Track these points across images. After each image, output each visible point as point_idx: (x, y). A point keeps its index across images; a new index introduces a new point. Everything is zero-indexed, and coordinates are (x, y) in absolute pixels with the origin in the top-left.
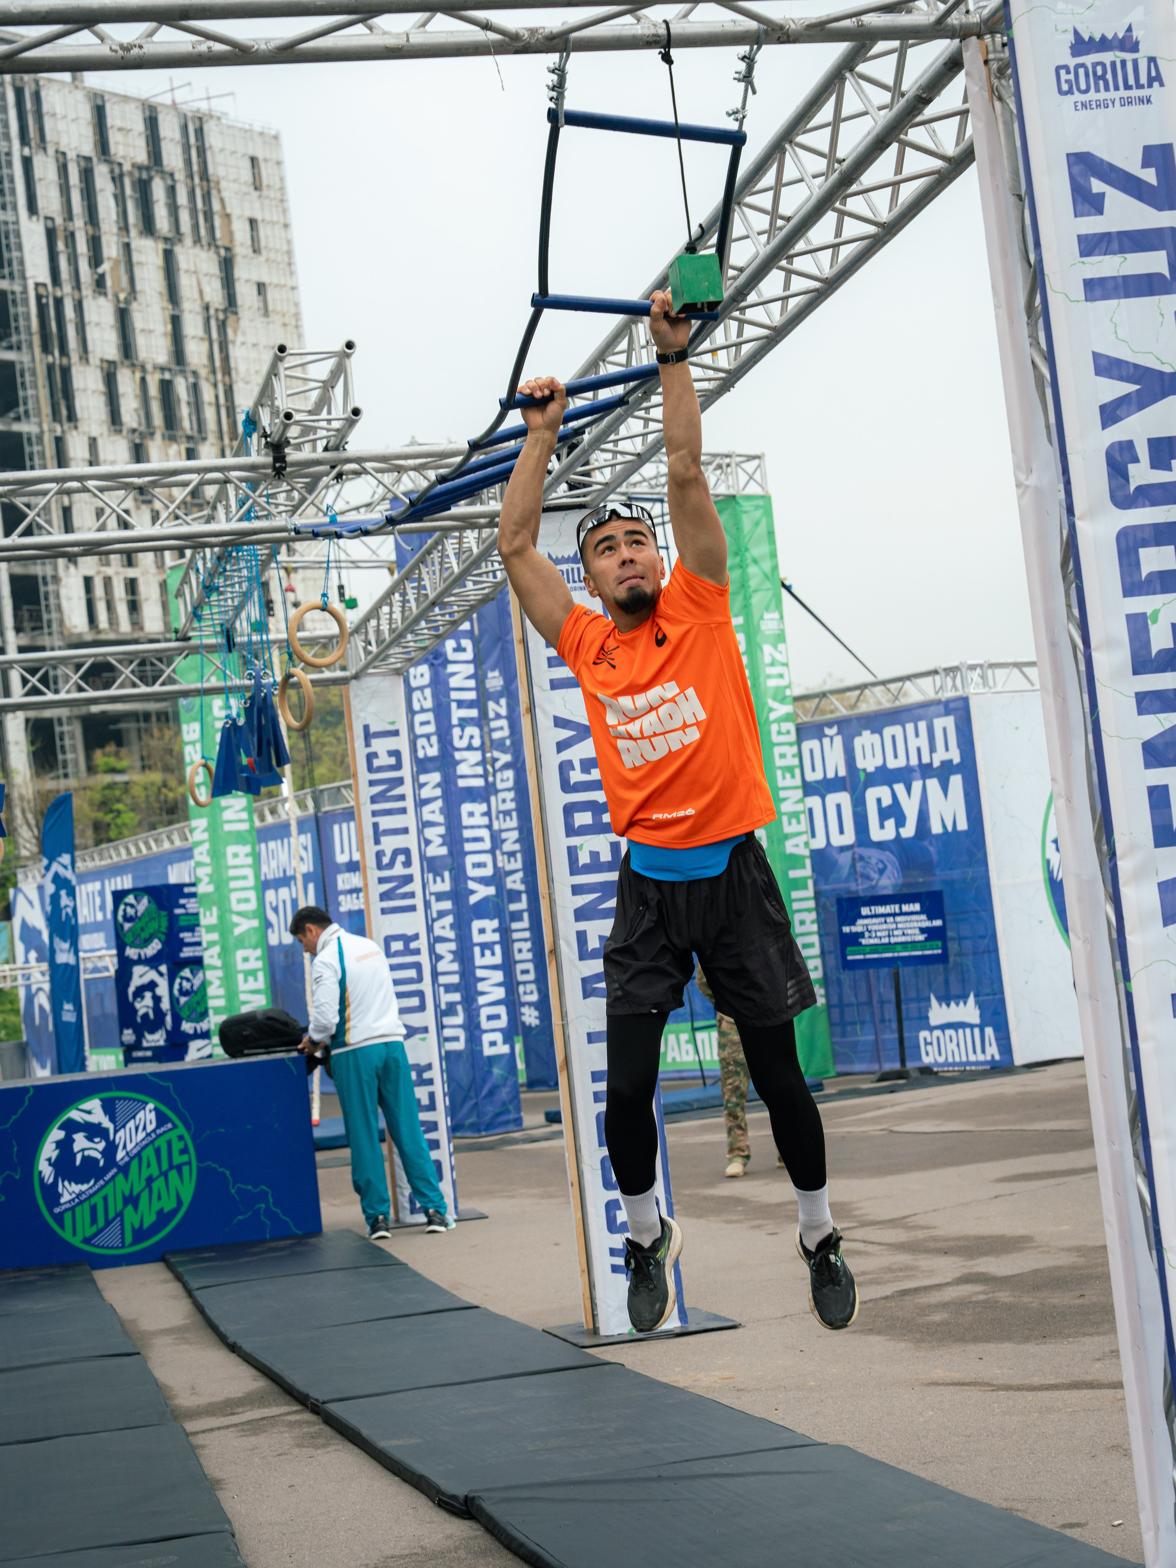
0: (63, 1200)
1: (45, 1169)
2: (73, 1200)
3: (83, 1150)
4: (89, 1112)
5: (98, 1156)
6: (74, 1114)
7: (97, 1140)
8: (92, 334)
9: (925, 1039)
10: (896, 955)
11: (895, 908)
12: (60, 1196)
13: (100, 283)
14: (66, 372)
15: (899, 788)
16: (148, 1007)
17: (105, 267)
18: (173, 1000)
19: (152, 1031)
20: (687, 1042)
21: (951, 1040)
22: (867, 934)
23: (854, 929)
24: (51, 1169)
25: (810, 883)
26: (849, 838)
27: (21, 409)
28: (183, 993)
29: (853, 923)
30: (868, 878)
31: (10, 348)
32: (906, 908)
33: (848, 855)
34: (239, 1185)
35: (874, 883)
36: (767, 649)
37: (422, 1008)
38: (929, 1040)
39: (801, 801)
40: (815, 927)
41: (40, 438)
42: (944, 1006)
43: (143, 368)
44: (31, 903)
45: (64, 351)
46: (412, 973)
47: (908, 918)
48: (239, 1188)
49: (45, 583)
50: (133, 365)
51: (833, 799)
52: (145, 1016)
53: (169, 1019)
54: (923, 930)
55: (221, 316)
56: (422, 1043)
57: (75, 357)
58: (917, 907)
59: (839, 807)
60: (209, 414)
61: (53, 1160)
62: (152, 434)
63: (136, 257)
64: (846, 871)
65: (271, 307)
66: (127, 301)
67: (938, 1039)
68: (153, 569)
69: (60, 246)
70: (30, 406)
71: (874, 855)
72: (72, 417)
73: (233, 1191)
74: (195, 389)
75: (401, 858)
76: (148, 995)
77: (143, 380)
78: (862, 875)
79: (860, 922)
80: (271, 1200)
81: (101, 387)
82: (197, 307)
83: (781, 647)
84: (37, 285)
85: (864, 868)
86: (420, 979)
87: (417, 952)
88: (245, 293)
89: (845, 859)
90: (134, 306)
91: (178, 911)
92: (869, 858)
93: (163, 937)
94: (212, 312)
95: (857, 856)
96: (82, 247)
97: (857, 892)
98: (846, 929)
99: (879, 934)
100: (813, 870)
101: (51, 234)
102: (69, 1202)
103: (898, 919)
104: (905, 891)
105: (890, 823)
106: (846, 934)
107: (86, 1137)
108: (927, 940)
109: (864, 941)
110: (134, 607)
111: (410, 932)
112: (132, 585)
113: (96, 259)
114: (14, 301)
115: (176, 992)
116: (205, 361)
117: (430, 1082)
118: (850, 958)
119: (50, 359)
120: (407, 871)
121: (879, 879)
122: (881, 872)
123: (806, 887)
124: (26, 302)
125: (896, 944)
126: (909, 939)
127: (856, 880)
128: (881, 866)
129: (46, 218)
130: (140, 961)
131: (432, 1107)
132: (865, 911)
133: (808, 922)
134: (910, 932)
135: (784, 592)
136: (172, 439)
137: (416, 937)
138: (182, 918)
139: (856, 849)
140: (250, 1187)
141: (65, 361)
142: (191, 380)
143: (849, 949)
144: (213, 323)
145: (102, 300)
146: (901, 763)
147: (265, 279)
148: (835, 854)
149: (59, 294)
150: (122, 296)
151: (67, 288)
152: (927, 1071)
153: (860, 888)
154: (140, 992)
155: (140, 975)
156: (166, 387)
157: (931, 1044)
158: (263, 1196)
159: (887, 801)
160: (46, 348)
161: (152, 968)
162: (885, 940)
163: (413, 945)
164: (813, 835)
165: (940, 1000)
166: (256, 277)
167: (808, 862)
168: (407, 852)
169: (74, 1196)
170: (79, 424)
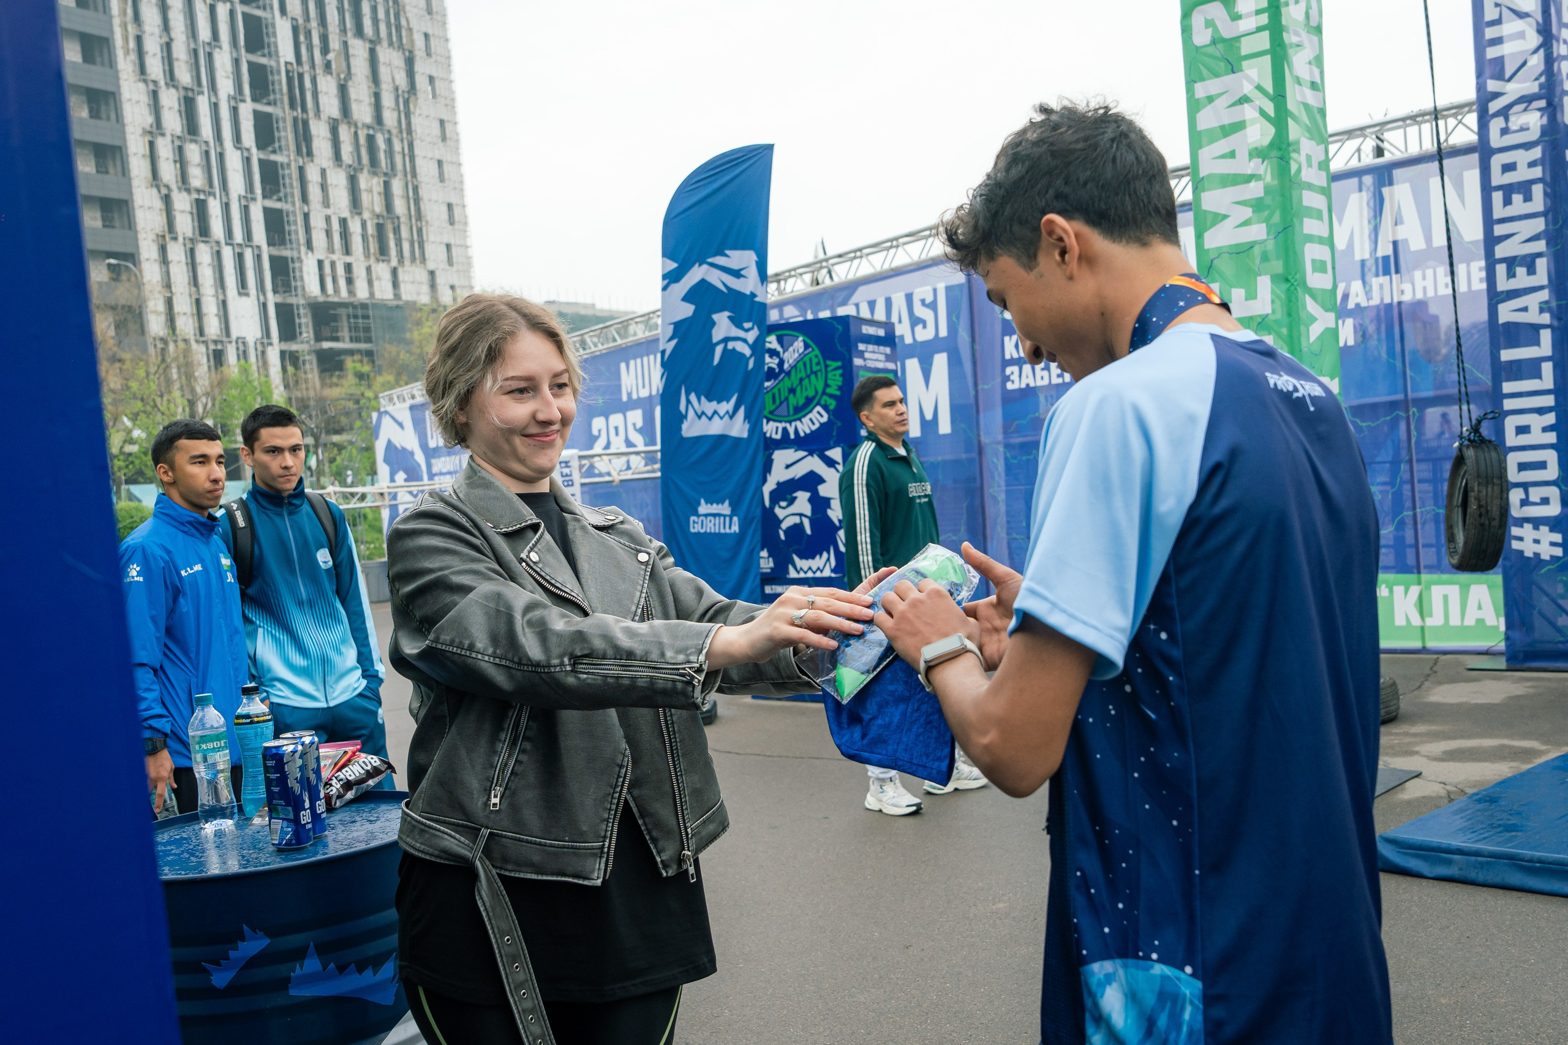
8: (323, 99)
13: (328, 66)
14: (306, 123)
17: (331, 56)
27: (277, 145)
31: (269, 104)
41: (289, 165)
43: (356, 126)
45: (304, 109)
49: (293, 262)
50: (349, 123)
55: (406, 96)
57: (311, 114)
60: (398, 159)
62: (362, 169)
63: (351, 51)
65: (438, 92)
66: (345, 80)
68: (362, 258)
69: (302, 38)
70: (283, 143)
72: (310, 153)
74: (389, 142)
77: (356, 133)
81: (329, 135)
82: (391, 87)
84: (286, 63)
88: (421, 82)
90: (350, 83)
94: (400, 92)
96: (316, 40)
101: (295, 30)
110: (350, 281)
112: (348, 267)
113: (325, 50)
114: (272, 72)
116: (396, 124)
119: (295, 114)
124: (279, 72)
129: (293, 19)
136: (375, 174)
141: (305, 116)
142: (387, 136)
144: (401, 100)
145: (329, 77)
147: (434, 74)
149: (301, 70)
150: (342, 76)
151: (306, 67)
156: (371, 139)
160: (292, 106)
166: (428, 72)
170: (315, 159)
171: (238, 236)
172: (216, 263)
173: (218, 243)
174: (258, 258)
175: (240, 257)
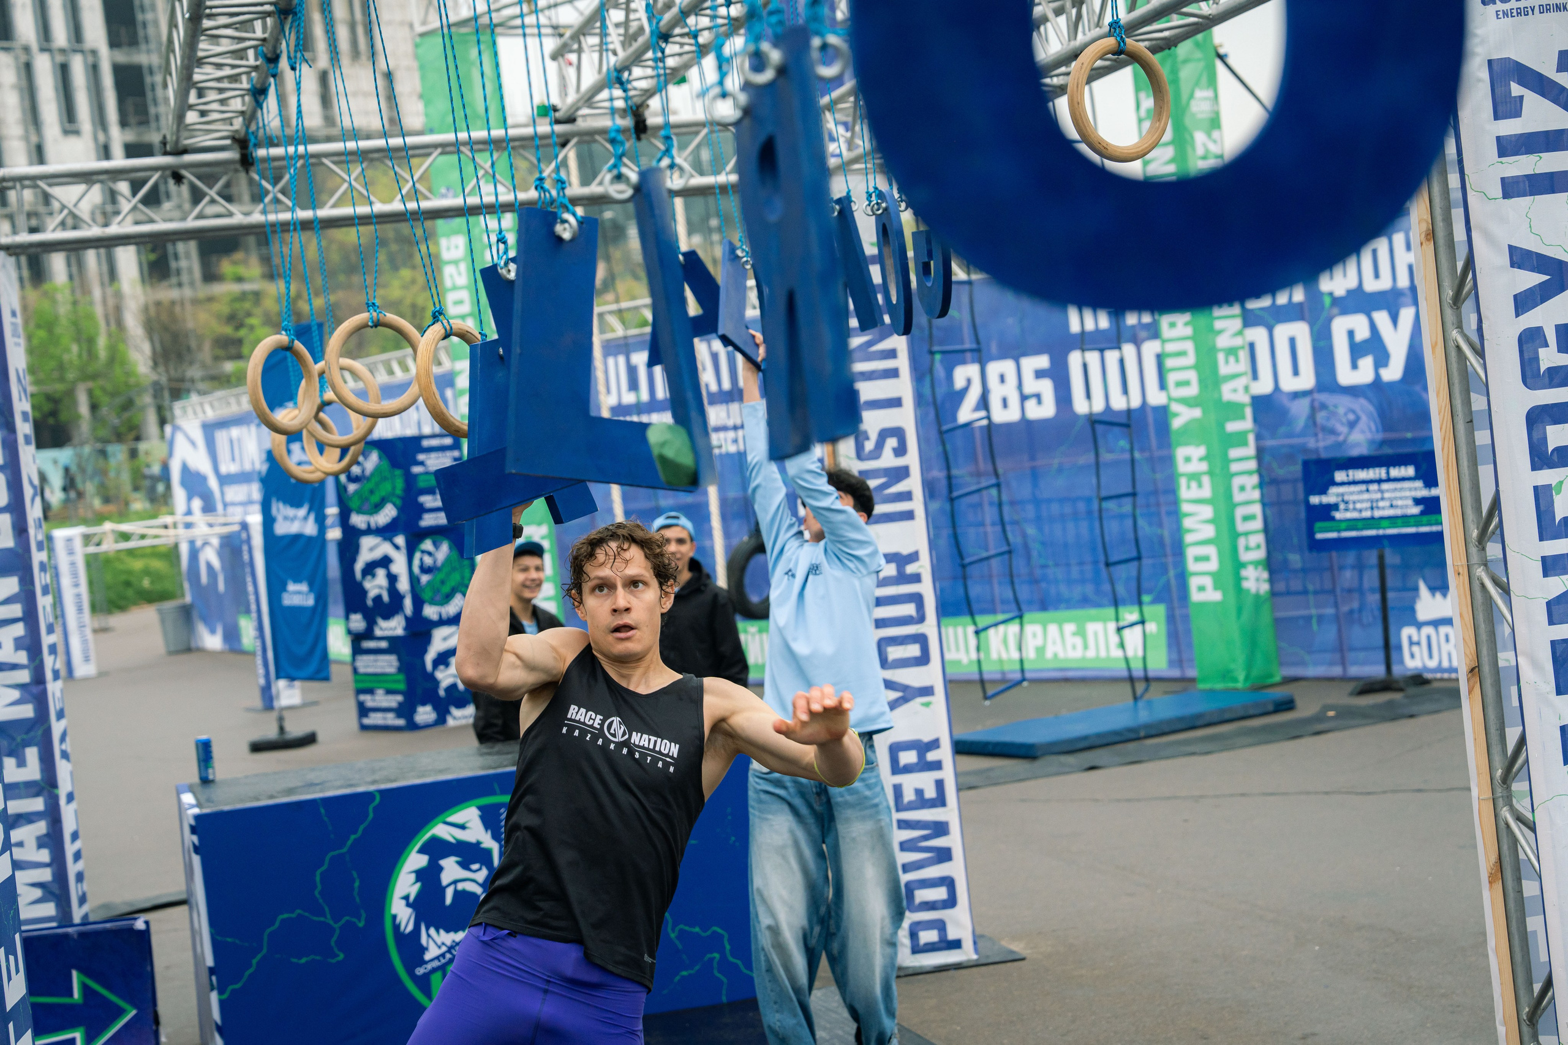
0: (428, 956)
1: (400, 912)
2: (443, 955)
3: (455, 882)
4: (462, 827)
5: (478, 890)
6: (440, 830)
7: (475, 867)
9: (1410, 638)
10: (1381, 532)
11: (1380, 472)
12: (424, 950)
15: (1382, 318)
16: (381, 587)
18: (414, 580)
19: (387, 617)
20: (1074, 634)
21: (1447, 640)
22: (1342, 506)
23: (1326, 499)
24: (409, 910)
25: (1251, 438)
26: (1307, 380)
28: (425, 570)
29: (1323, 491)
30: (1333, 432)
32: (1395, 472)
33: (1305, 403)
34: (682, 926)
35: (1341, 438)
36: (1200, 137)
37: (923, 659)
38: (1415, 638)
39: (1240, 333)
40: (1256, 494)
42: (1438, 595)
44: (193, 443)
46: (909, 609)
47: (1399, 485)
48: (681, 930)
51: (1283, 331)
52: (378, 599)
53: (408, 603)
54: (1417, 501)
56: (924, 709)
58: (1410, 471)
59: (1292, 342)
61: (412, 899)
64: (1301, 423)
67: (1429, 638)
71: (1342, 404)
73: (673, 936)
75: (892, 443)
76: (381, 573)
78: (1324, 429)
79: (1333, 490)
80: (728, 947)
83: (1215, 134)
85: (1328, 419)
86: (921, 618)
87: (916, 578)
89: (1300, 409)
91: (416, 470)
92: (1335, 406)
93: (398, 502)
95: (1316, 404)
97: (1317, 450)
98: (1315, 500)
99: (1358, 506)
100: (1256, 420)
102: (437, 958)
103: (1385, 486)
104: (1388, 451)
105: (1367, 363)
106: (1315, 507)
107: (458, 863)
108: (1423, 513)
109: (1338, 515)
111: (905, 551)
115: (416, 569)
117: (937, 765)
118: (1319, 536)
120: (900, 462)
121: (1349, 433)
122: (1352, 425)
123: (1245, 444)
125: (1382, 518)
126: (1398, 512)
127: (1316, 435)
128: (1351, 417)
130: (369, 531)
131: (940, 801)
132: (1340, 476)
133: (1249, 487)
134: (1400, 503)
135: (1219, 64)
137: (914, 557)
138: (422, 478)
139: (1317, 396)
140: (697, 929)
143: (1318, 525)
146: (1384, 284)
148: (1286, 401)
152: (1418, 680)
153: (1320, 445)
154: (370, 569)
155: (370, 549)
157: (1418, 643)
158: (715, 942)
159: (1363, 333)
161: (385, 539)
162: (1367, 514)
163: (910, 569)
164: (1255, 376)
165: (1433, 589)
167: (1248, 412)
168: (898, 433)
169: (444, 949)
171: (60, 35)
172: (24, 83)
173: (27, 49)
174: (94, 70)
175: (64, 72)
